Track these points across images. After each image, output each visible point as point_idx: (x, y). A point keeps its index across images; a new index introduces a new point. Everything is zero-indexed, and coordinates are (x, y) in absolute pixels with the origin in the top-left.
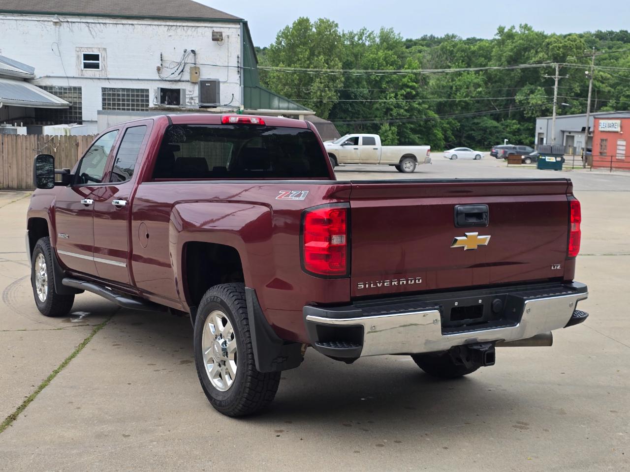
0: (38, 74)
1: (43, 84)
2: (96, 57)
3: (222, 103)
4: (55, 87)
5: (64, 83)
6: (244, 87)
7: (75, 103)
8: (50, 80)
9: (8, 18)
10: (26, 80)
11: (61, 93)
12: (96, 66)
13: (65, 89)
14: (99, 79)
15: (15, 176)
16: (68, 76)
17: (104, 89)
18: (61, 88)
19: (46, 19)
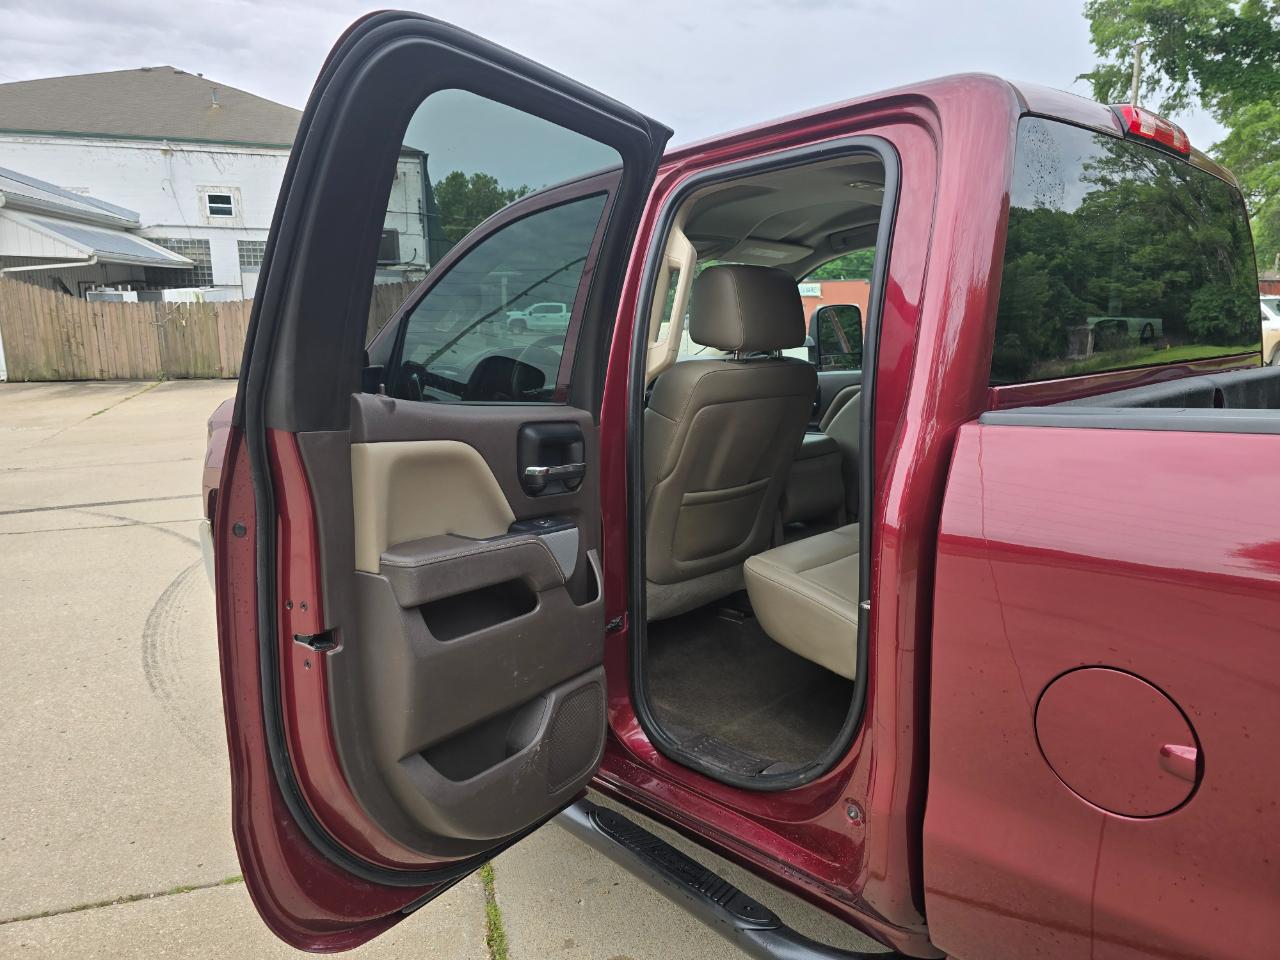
0: (144, 222)
1: (154, 235)
2: (226, 200)
3: (402, 261)
4: (170, 240)
5: (185, 235)
6: (430, 239)
7: (202, 261)
8: (164, 229)
9: (95, 144)
10: (128, 230)
11: (180, 248)
12: (228, 212)
13: (186, 242)
14: (233, 229)
15: (125, 359)
16: (189, 224)
17: (240, 243)
18: (179, 241)
19: (150, 146)
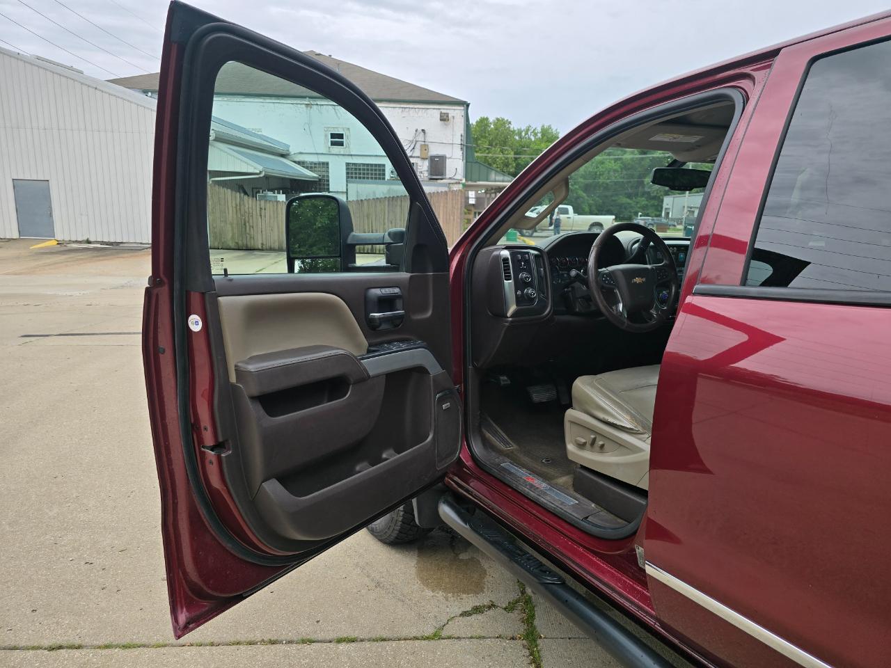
0: (293, 150)
1: (297, 160)
2: (341, 136)
3: (448, 176)
4: (306, 162)
5: (314, 159)
6: (466, 162)
7: (324, 176)
8: (303, 156)
9: (267, 101)
10: (283, 156)
11: (311, 167)
12: (341, 144)
13: (315, 164)
14: (343, 155)
15: (276, 238)
16: (318, 152)
17: (348, 164)
18: (311, 163)
19: (299, 102)
